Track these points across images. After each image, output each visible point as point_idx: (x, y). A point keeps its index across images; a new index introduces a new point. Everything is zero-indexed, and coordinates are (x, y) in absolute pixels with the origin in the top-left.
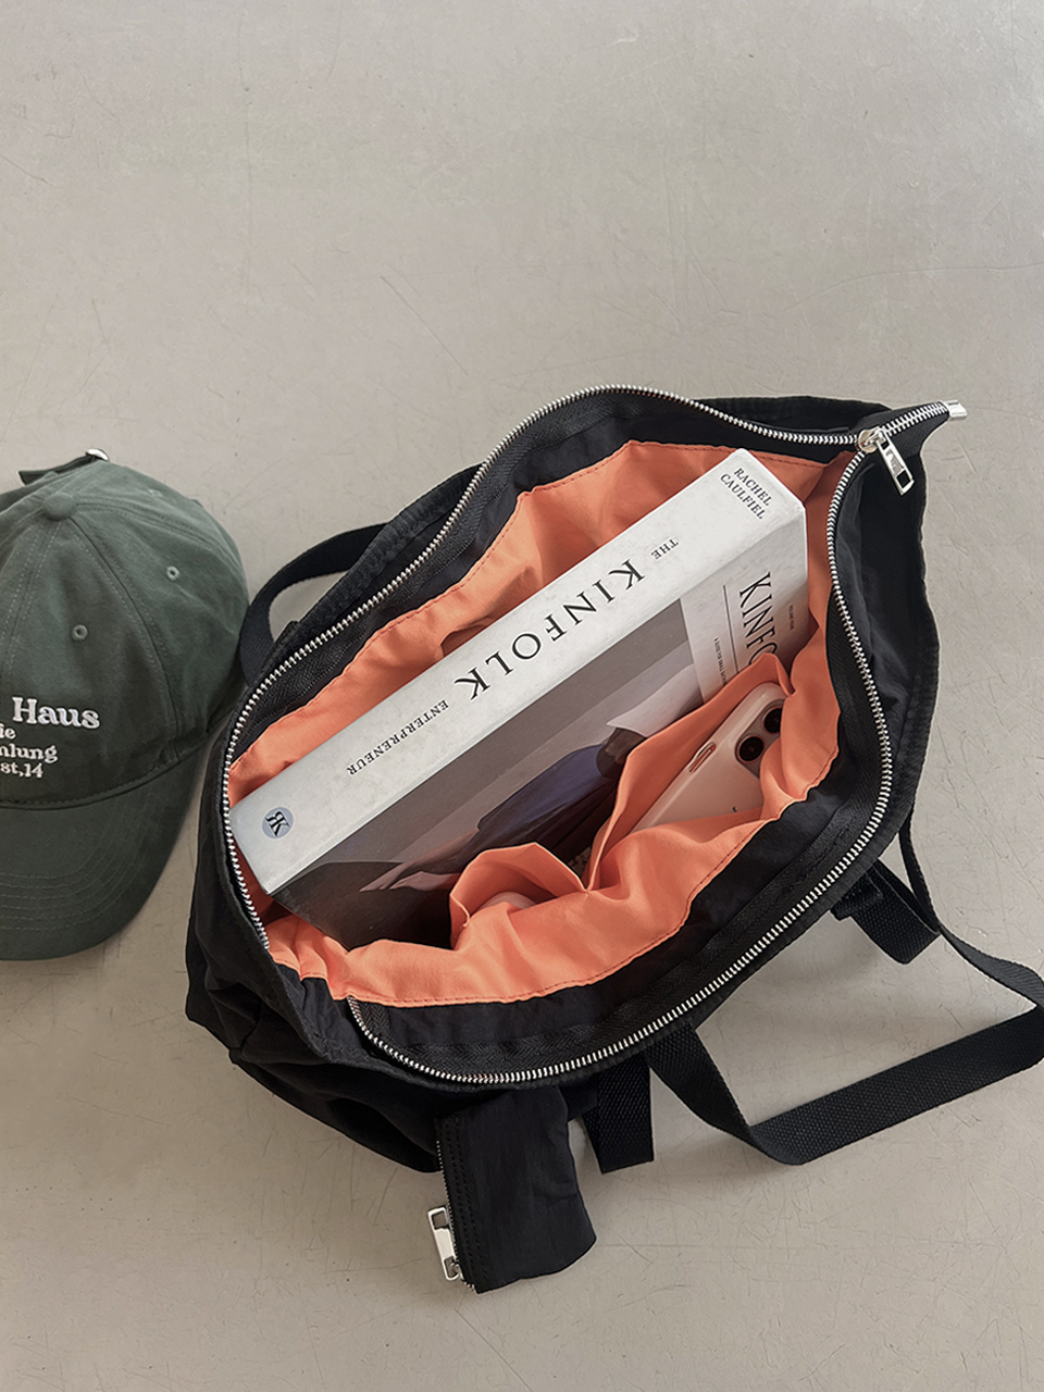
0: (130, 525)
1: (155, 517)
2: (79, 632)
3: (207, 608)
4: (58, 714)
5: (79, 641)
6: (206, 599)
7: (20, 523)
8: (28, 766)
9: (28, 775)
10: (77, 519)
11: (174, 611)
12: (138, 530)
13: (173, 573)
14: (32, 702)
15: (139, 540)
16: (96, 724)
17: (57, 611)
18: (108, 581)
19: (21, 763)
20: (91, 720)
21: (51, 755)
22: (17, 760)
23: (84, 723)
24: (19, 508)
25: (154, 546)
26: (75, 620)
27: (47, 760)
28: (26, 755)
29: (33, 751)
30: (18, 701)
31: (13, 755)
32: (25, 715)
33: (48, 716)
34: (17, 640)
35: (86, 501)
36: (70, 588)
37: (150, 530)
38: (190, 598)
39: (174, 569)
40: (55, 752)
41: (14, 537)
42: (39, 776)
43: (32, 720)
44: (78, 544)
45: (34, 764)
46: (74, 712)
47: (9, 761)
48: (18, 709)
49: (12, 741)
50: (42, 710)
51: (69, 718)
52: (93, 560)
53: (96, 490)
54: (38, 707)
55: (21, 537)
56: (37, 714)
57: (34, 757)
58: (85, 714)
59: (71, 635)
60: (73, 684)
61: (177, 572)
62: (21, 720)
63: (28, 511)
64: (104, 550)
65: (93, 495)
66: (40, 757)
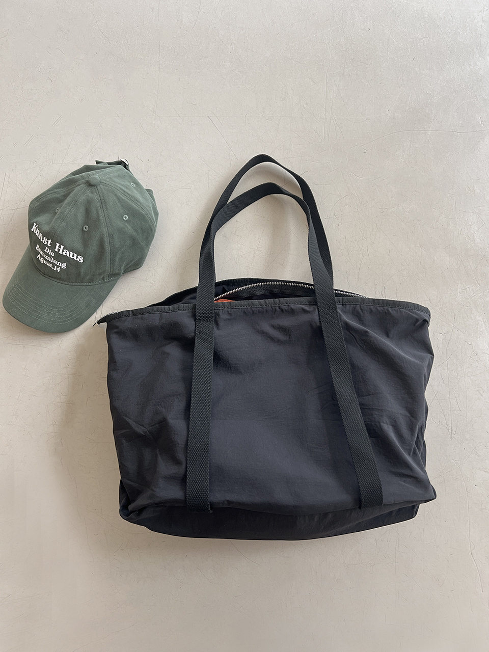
0: (116, 195)
1: (127, 195)
2: (85, 228)
3: (134, 233)
4: (70, 253)
5: (84, 231)
6: (136, 230)
7: (80, 182)
8: (56, 267)
9: (55, 269)
10: (98, 188)
11: (121, 231)
12: (118, 198)
13: (126, 218)
14: (62, 247)
15: (117, 202)
16: (82, 261)
17: (81, 217)
18: (101, 213)
19: (54, 265)
20: (81, 259)
21: (64, 266)
22: (52, 263)
23: (78, 260)
24: (82, 176)
25: (122, 206)
26: (86, 223)
27: (62, 267)
28: (56, 263)
29: (59, 263)
30: (58, 245)
31: (52, 261)
32: (59, 250)
33: (66, 253)
34: (64, 223)
35: (104, 182)
36: (87, 212)
37: (123, 200)
38: (129, 229)
39: (127, 216)
40: (65, 265)
41: (76, 186)
42: (59, 271)
43: (60, 252)
44: (96, 197)
45: (58, 267)
46: (75, 255)
47: (50, 263)
48: (57, 247)
49: (52, 257)
50: (65, 250)
51: (73, 256)
52: (98, 204)
53: (110, 178)
54: (64, 249)
55: (78, 187)
56: (63, 251)
57: (58, 264)
58: (79, 257)
59: (83, 228)
60: (78, 245)
61: (127, 218)
62: (57, 251)
63: (84, 179)
64: (103, 202)
65: (108, 180)
66: (60, 265)
